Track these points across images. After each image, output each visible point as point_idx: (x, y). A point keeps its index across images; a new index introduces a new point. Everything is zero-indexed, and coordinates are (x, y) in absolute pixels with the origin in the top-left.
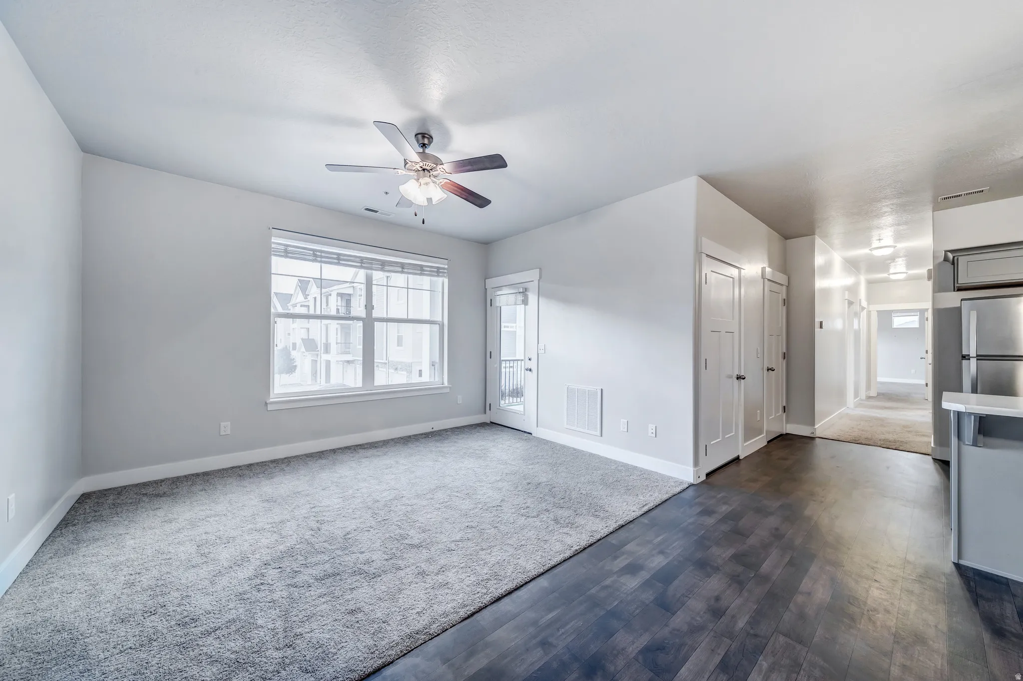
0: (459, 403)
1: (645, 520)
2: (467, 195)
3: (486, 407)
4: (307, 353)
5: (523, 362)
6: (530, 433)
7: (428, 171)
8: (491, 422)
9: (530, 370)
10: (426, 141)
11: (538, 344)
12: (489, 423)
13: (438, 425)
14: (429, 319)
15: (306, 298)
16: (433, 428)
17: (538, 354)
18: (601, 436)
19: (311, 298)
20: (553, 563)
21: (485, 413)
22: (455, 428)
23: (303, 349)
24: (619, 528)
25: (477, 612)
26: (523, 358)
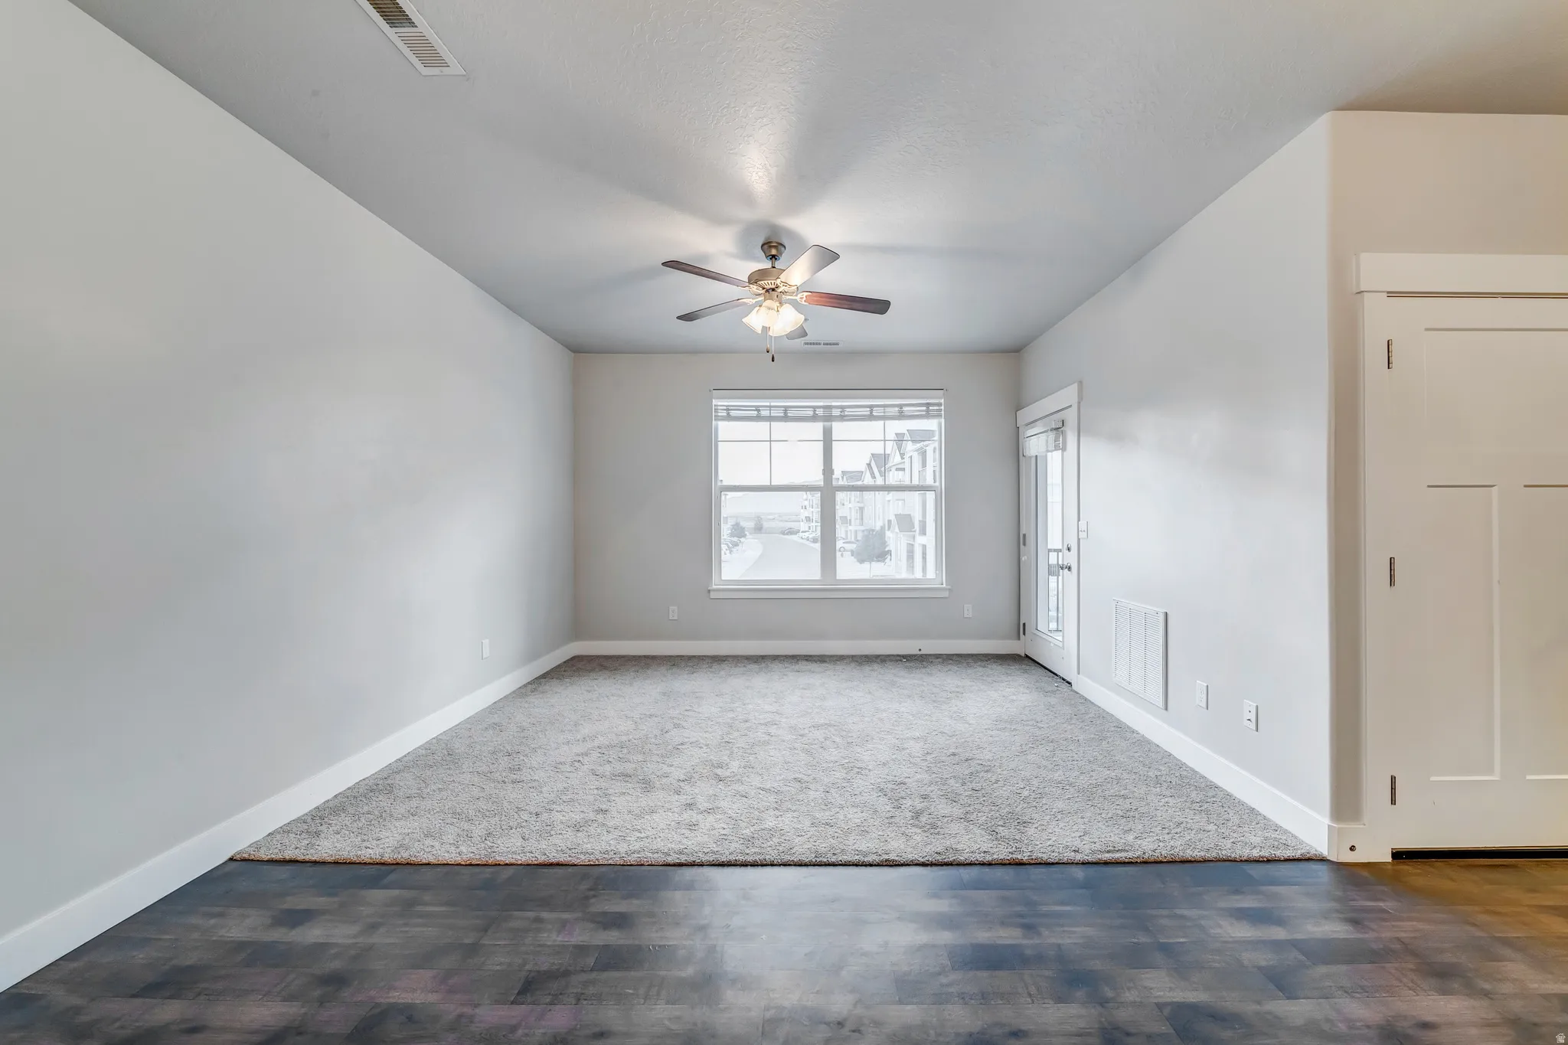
0: (966, 616)
1: (1079, 873)
2: (849, 303)
3: (1020, 630)
4: (901, 535)
5: (1060, 554)
6: (1069, 683)
7: (773, 290)
8: (1027, 656)
9: (1069, 568)
10: (774, 252)
11: (1079, 520)
12: (1023, 655)
13: (929, 647)
14: (917, 483)
15: (903, 458)
16: (920, 650)
17: (1079, 539)
18: (1166, 709)
19: (907, 460)
20: (833, 859)
21: (1019, 639)
22: (957, 655)
23: (897, 530)
24: (1010, 864)
25: (686, 865)
26: (1060, 547)
